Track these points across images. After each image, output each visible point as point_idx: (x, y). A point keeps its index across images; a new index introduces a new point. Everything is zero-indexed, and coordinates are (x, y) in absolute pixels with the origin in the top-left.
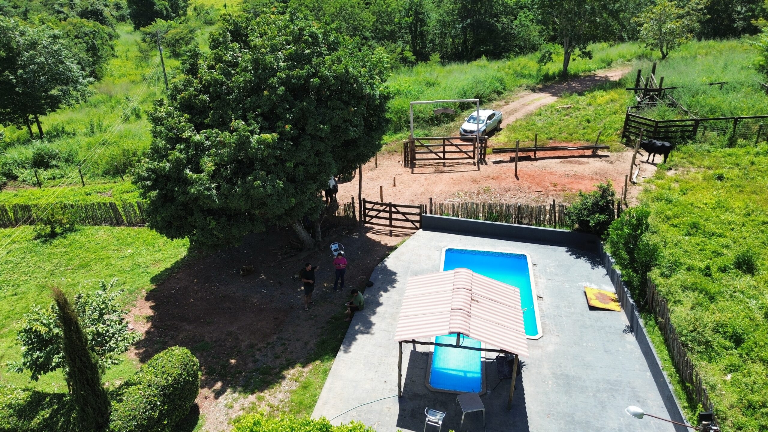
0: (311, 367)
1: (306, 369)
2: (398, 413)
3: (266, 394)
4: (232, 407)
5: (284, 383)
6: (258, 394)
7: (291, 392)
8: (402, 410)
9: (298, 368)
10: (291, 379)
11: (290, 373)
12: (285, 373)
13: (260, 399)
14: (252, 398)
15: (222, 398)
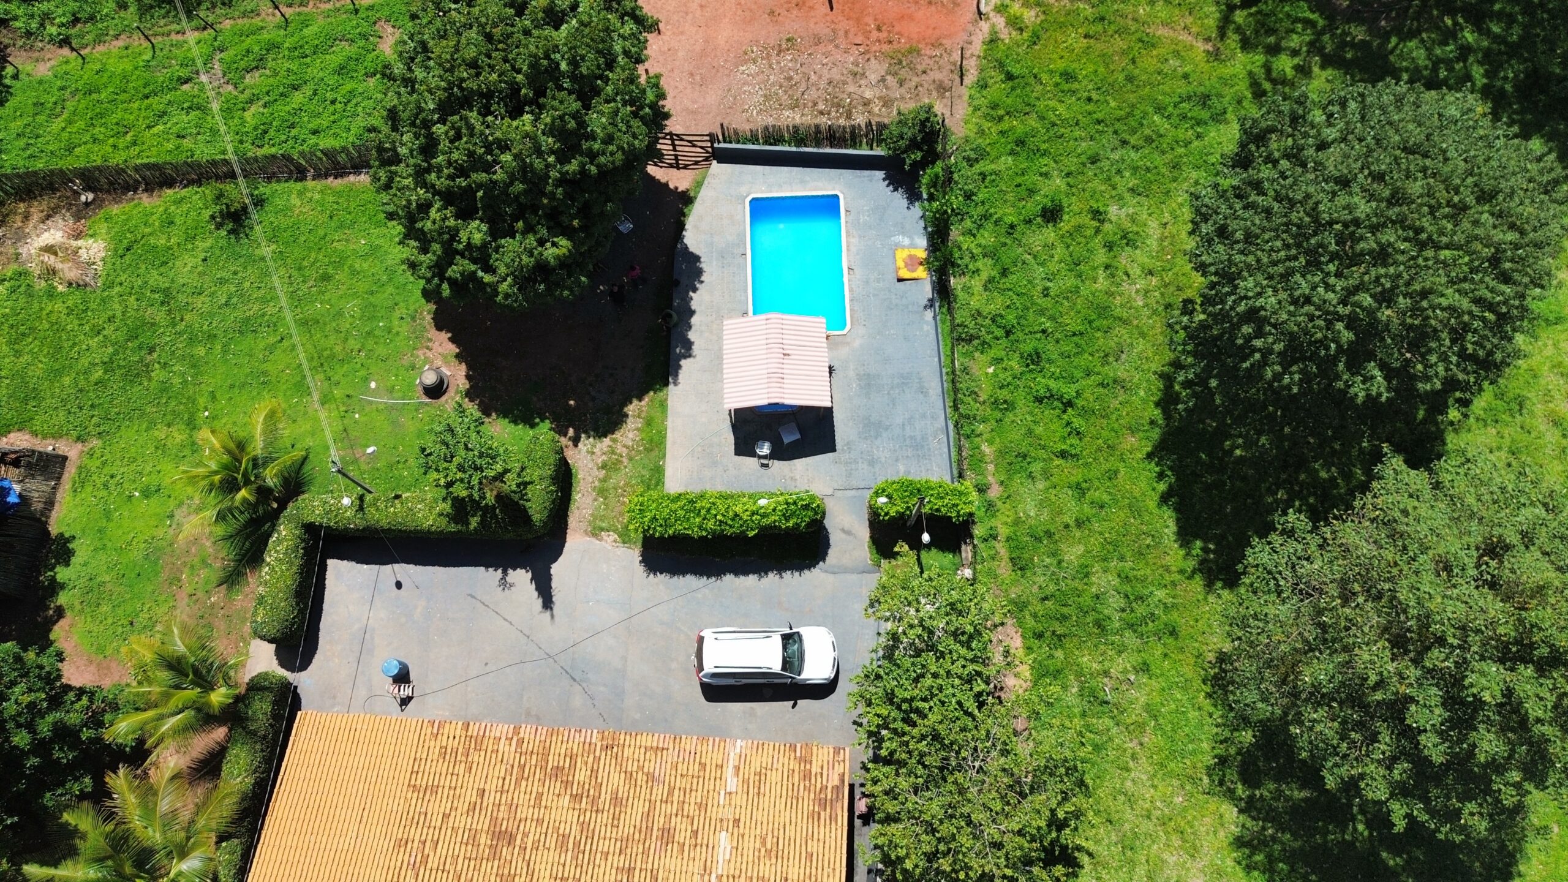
0: (646, 399)
1: (643, 403)
2: (733, 442)
3: (618, 435)
4: (593, 453)
5: (630, 420)
6: (610, 436)
7: (638, 429)
8: (736, 438)
9: (635, 402)
10: (634, 416)
11: (632, 409)
12: (626, 409)
13: (614, 441)
14: (607, 441)
15: (580, 445)
